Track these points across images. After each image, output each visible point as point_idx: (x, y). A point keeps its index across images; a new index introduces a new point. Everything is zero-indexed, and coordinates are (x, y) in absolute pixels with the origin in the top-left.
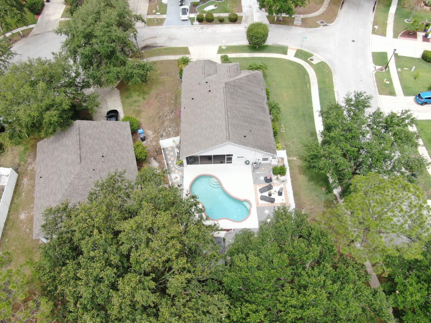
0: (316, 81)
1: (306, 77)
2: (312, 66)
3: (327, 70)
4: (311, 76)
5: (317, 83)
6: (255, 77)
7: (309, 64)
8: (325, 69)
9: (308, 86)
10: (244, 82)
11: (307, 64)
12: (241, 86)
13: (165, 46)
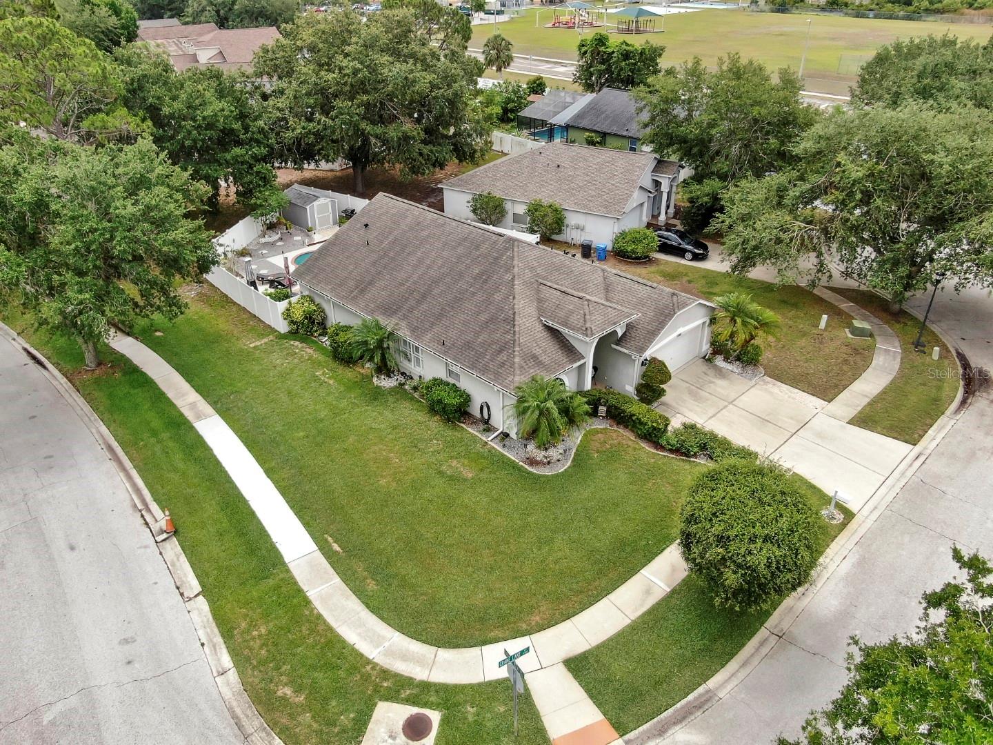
0: (312, 594)
1: (372, 586)
2: (385, 673)
3: (284, 698)
4: (354, 604)
5: (305, 589)
6: (501, 351)
7: (411, 679)
8: (301, 699)
9: (336, 547)
10: (498, 297)
11: (420, 674)
12: (485, 281)
13: (958, 410)
